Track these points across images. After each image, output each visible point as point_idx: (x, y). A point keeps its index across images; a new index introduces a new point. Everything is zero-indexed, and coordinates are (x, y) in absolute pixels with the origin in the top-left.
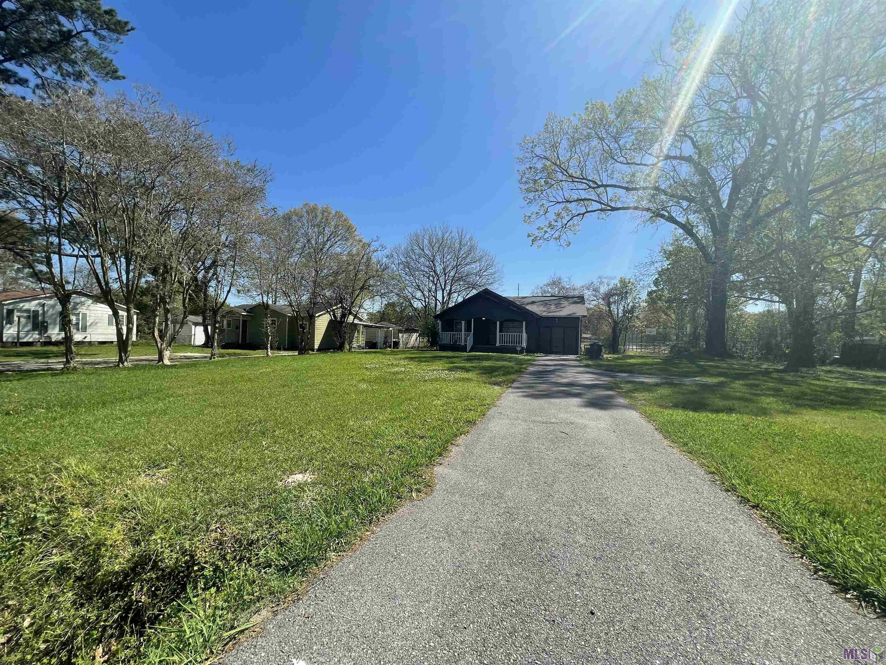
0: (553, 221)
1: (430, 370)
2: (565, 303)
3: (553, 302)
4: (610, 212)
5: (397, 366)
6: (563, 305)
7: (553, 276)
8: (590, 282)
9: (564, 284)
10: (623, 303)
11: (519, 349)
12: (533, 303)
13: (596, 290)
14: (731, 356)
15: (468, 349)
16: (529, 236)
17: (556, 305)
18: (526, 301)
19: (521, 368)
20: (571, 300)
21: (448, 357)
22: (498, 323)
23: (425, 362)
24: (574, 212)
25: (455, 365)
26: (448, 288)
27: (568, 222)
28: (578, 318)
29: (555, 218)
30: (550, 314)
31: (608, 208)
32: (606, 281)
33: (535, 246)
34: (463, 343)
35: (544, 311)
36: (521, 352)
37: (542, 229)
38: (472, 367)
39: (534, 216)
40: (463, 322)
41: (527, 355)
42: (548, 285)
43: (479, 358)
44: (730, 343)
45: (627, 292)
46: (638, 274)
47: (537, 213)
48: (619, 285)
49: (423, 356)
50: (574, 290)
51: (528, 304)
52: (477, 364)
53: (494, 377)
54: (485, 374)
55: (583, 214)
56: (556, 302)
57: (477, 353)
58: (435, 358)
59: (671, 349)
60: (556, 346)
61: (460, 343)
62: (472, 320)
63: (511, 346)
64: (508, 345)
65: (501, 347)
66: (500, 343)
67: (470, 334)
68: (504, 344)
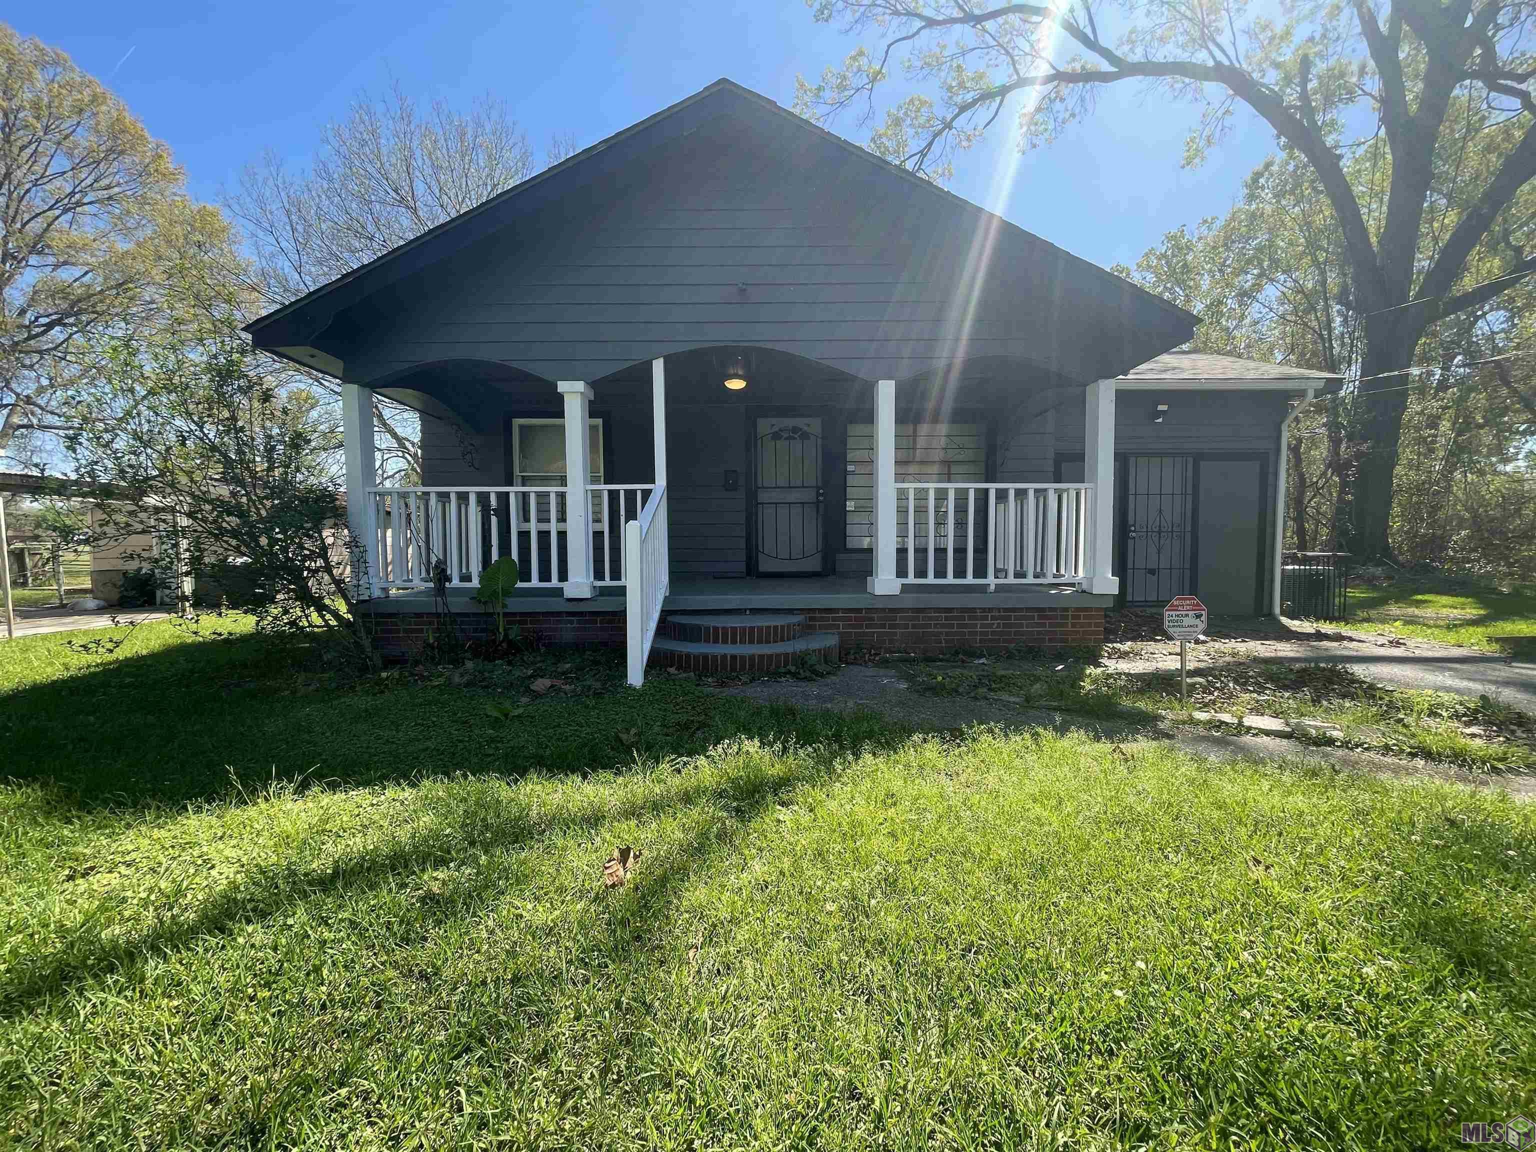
22: (887, 393)
34: (579, 582)
40: (574, 392)
60: (1152, 572)
61: (555, 582)
62: (658, 368)
63: (991, 580)
64: (970, 579)
65: (910, 601)
66: (901, 572)
67: (646, 494)
68: (950, 579)
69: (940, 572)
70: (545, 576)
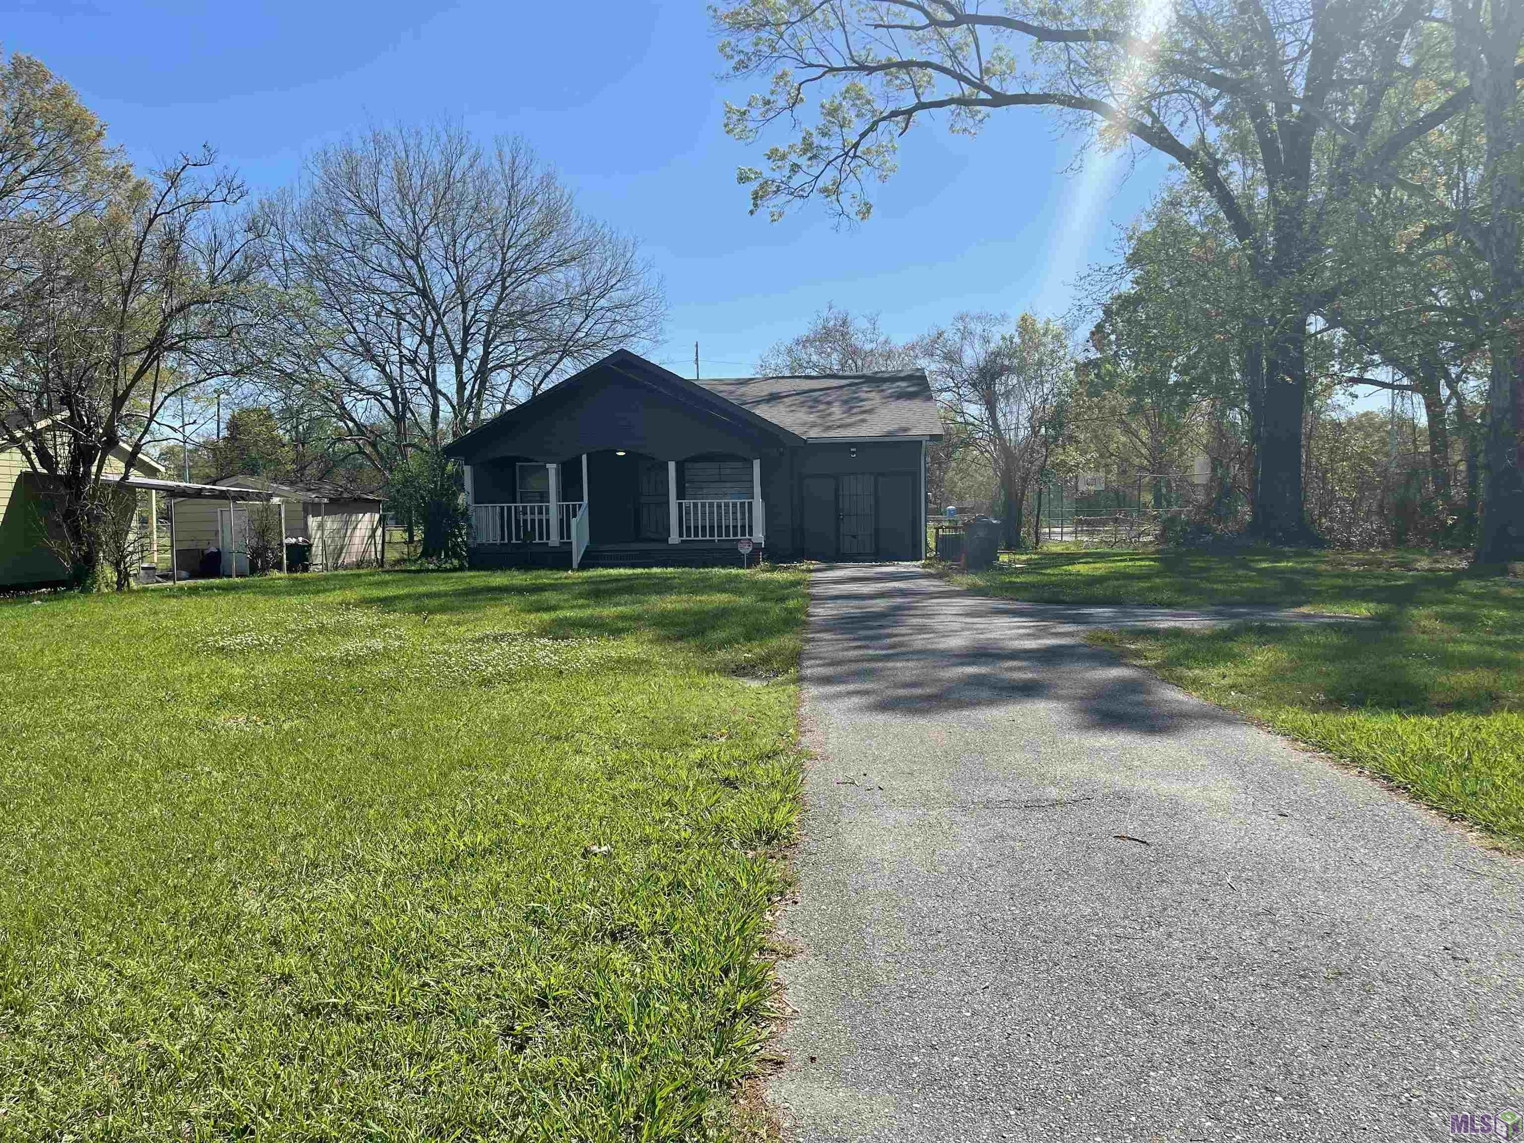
0: (815, 133)
1: (480, 640)
2: (872, 397)
3: (834, 395)
4: (984, 109)
5: (345, 632)
6: (867, 405)
7: (825, 313)
8: (934, 333)
9: (858, 340)
10: (1030, 396)
11: (746, 549)
12: (774, 398)
13: (952, 357)
14: (1320, 543)
15: (576, 559)
16: (743, 179)
17: (845, 402)
18: (752, 391)
19: (790, 611)
20: (890, 389)
21: (520, 591)
22: (672, 466)
23: (443, 609)
24: (879, 105)
25: (561, 614)
26: (476, 351)
27: (863, 135)
28: (915, 445)
29: (821, 121)
30: (832, 434)
31: (983, 95)
32: (977, 328)
33: (763, 213)
34: (554, 540)
35: (814, 425)
36: (752, 561)
37: (783, 157)
38: (623, 617)
39: (755, 113)
40: (552, 468)
41: (773, 570)
42: (805, 342)
43: (628, 587)
44: (1312, 506)
45: (1041, 363)
46: (1086, 302)
47: (768, 102)
48: (1017, 340)
49: (422, 589)
50: (889, 356)
51: (758, 402)
52: (637, 608)
53: (721, 645)
54: (680, 638)
55: (909, 113)
56: (845, 394)
57: (613, 572)
58: (473, 593)
59: (1164, 531)
60: (854, 537)
61: (545, 540)
62: (584, 457)
63: (716, 538)
64: (708, 538)
65: (685, 546)
66: (681, 535)
67: (580, 506)
68: (692, 538)
69: (696, 535)
70: (541, 538)
